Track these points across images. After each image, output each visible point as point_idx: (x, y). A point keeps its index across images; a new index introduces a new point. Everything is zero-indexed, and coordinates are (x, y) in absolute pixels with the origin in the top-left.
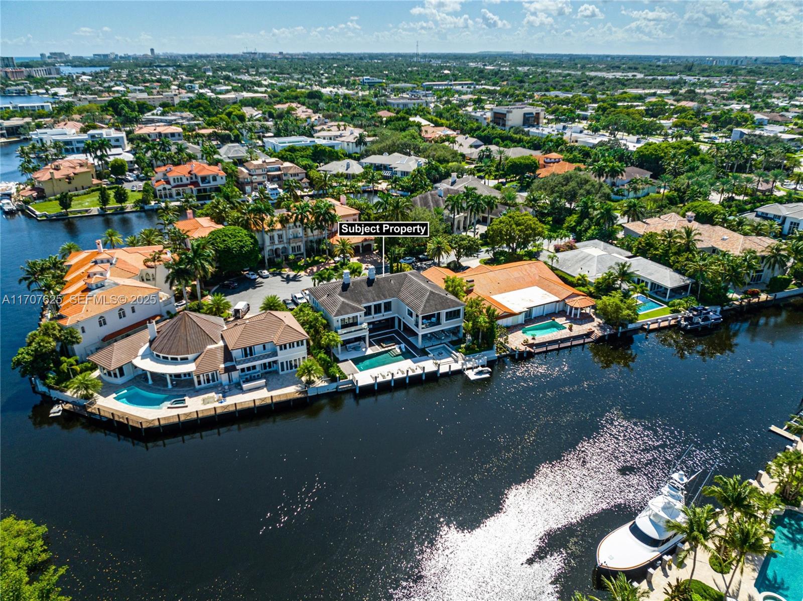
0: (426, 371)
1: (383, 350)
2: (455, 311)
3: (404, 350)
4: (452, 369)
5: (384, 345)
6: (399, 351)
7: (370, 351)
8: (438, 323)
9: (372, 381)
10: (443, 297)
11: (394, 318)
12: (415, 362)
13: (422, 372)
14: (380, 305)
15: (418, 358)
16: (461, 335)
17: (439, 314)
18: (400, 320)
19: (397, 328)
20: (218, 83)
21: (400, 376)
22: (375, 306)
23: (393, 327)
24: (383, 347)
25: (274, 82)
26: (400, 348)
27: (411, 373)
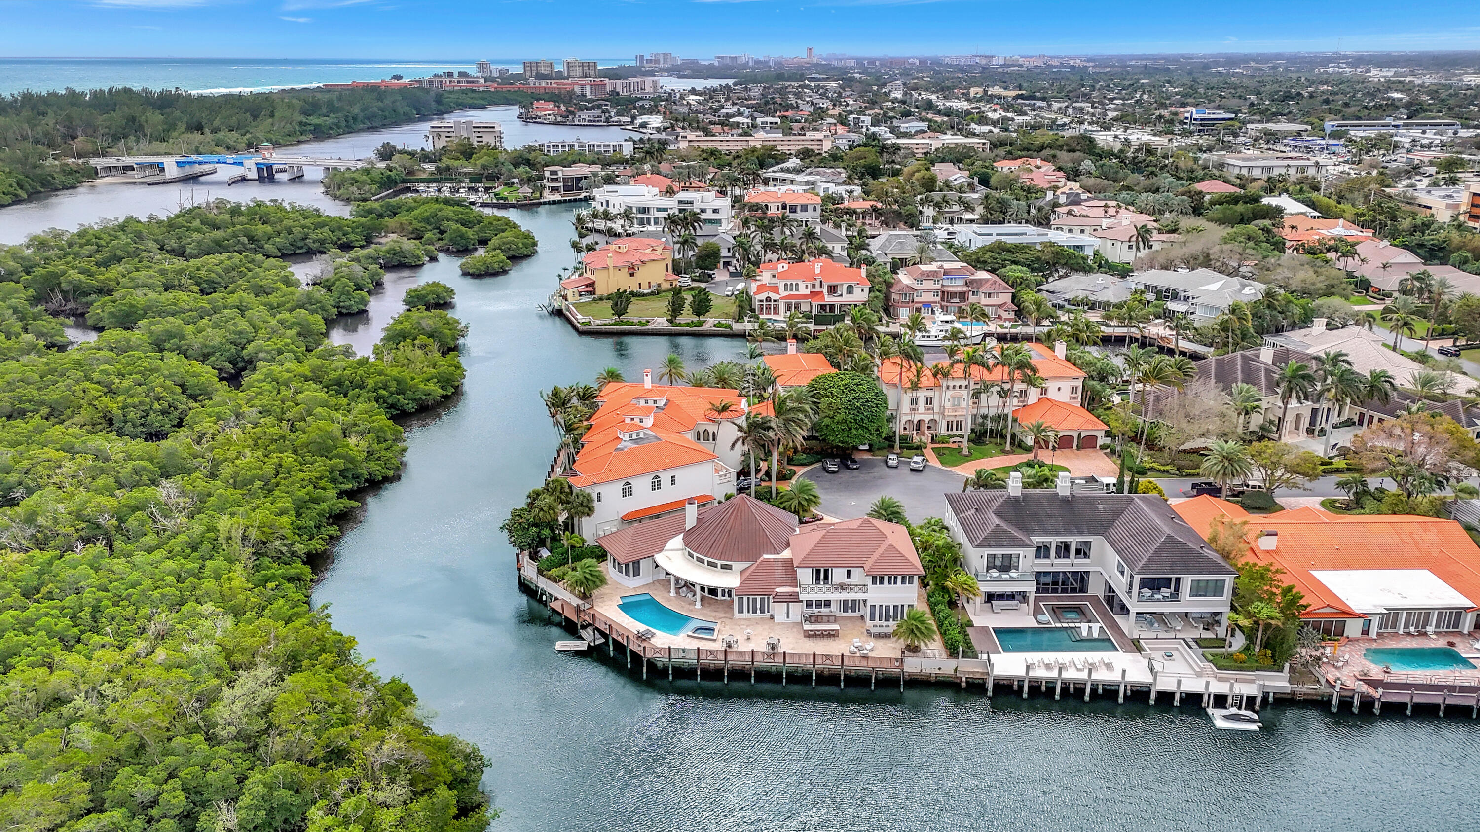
0: (1127, 679)
1: (1059, 625)
3: (1096, 634)
4: (1182, 689)
5: (1064, 618)
8: (1173, 598)
10: (1192, 550)
11: (1089, 573)
14: (1069, 544)
17: (1178, 580)
20: (906, 114)
22: (1060, 544)
24: (1061, 621)
25: (1010, 115)
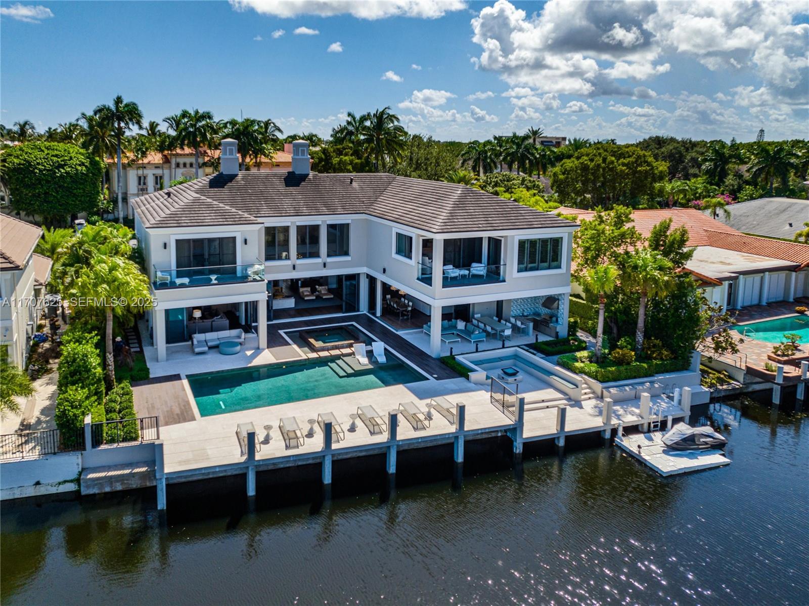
0: (470, 425)
1: (314, 355)
2: (544, 242)
3: (382, 359)
4: (570, 427)
5: (318, 344)
6: (364, 360)
7: (267, 357)
8: (494, 275)
9: (234, 455)
11: (354, 277)
12: (421, 395)
13: (453, 429)
14: (315, 229)
15: (432, 382)
16: (562, 329)
17: (495, 244)
18: (372, 280)
19: (364, 309)
21: (362, 438)
22: (301, 229)
23: (353, 305)
24: (313, 349)
26: (370, 354)
27: (405, 432)
